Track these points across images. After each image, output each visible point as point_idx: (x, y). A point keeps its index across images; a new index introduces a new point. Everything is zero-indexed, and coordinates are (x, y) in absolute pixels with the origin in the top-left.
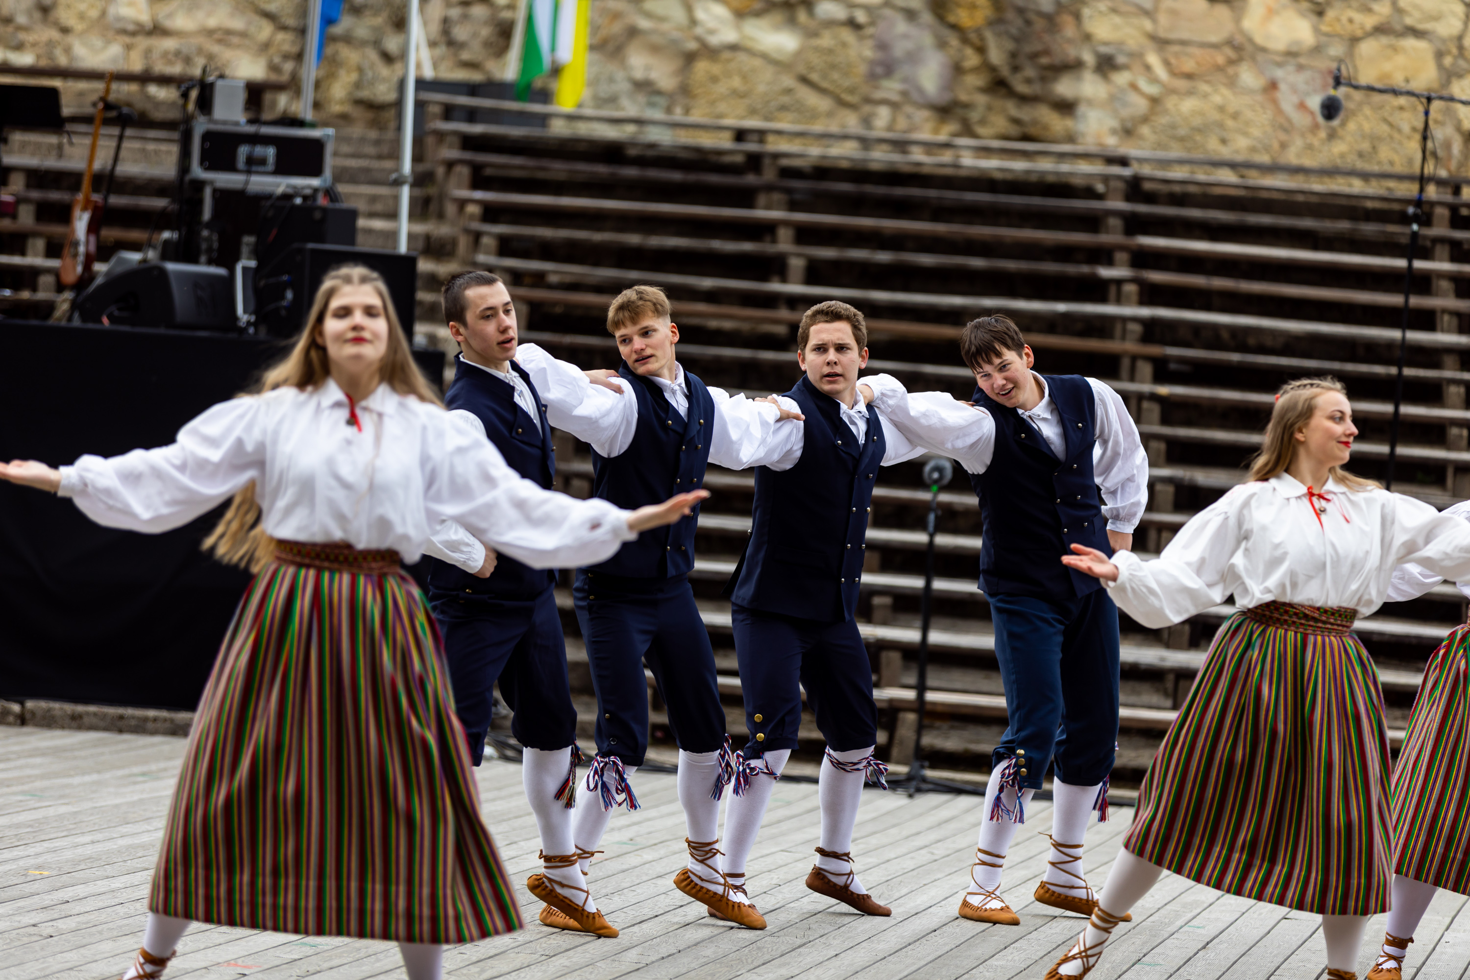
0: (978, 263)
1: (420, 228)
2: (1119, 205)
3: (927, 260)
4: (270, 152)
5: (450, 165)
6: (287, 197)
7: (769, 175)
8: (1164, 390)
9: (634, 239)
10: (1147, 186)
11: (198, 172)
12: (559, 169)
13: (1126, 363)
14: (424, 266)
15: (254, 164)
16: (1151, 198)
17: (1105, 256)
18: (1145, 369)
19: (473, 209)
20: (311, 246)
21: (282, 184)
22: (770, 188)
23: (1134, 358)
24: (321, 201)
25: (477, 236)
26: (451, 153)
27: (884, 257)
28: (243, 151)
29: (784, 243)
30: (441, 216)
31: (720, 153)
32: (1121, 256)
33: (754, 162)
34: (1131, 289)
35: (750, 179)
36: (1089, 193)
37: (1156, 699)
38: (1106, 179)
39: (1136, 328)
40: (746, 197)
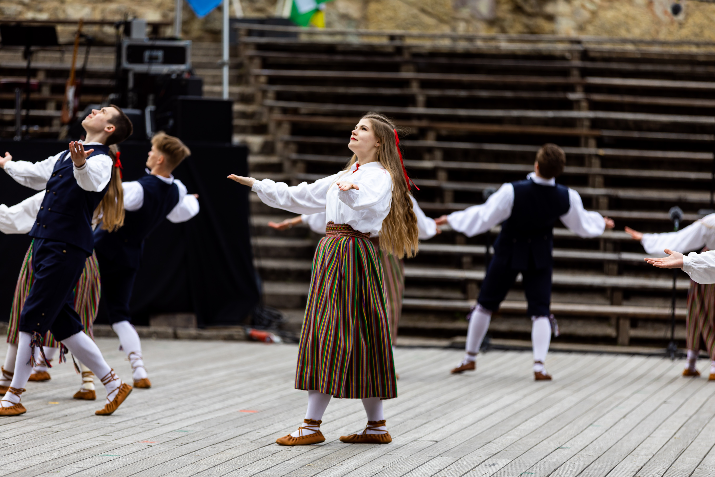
0: (509, 94)
1: (237, 89)
2: (577, 63)
3: (484, 94)
4: (160, 54)
5: (251, 58)
6: (168, 75)
7: (406, 56)
8: (602, 152)
9: (341, 90)
10: (592, 54)
11: (125, 65)
12: (304, 58)
13: (583, 140)
14: (237, 107)
15: (153, 60)
16: (593, 60)
17: (571, 88)
18: (592, 142)
19: (263, 79)
20: (181, 97)
21: (165, 69)
22: (407, 63)
23: (587, 138)
24: (186, 76)
25: (264, 93)
26: (251, 52)
27: (463, 93)
28: (147, 54)
29: (415, 89)
30: (247, 83)
31: (382, 46)
32: (579, 88)
33: (399, 50)
34: (584, 104)
35: (398, 59)
36: (563, 58)
37: (602, 301)
38: (570, 51)
39: (587, 123)
40: (396, 68)
